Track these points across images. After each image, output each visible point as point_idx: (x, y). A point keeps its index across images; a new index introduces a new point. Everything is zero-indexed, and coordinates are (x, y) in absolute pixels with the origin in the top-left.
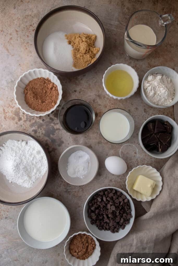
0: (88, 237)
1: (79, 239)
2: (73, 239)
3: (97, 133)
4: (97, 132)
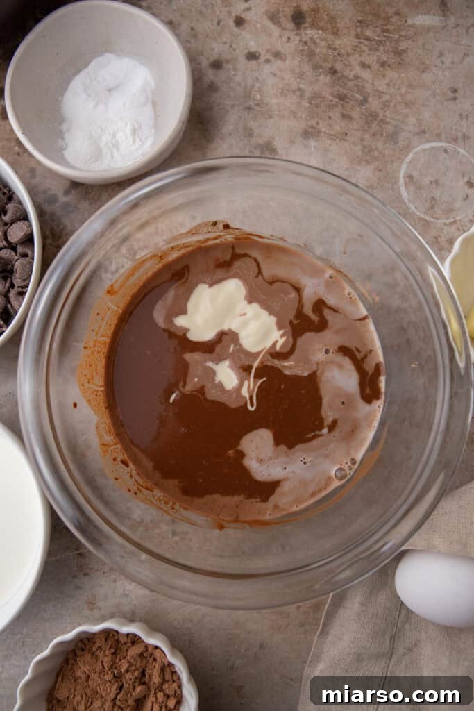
0: (151, 655)
1: (105, 655)
2: (79, 653)
3: (298, 93)
4: (299, 89)
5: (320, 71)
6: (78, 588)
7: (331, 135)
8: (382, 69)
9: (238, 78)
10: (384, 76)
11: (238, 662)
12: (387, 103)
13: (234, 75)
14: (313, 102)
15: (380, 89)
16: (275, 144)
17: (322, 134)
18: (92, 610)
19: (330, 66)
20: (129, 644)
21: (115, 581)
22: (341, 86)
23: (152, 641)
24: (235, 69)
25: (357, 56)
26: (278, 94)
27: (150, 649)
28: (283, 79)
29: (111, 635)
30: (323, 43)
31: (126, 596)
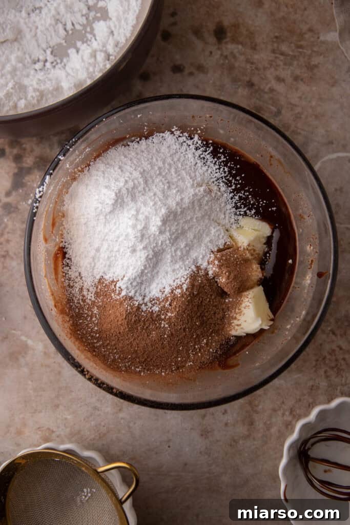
5: (239, 83)
8: (295, 83)
9: (163, 90)
10: (297, 89)
12: (299, 115)
13: (160, 86)
15: (293, 101)
19: (247, 79)
22: (257, 99)
24: (161, 81)
25: (272, 70)
28: (205, 91)
30: (242, 58)
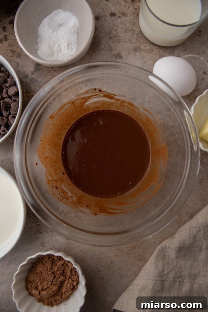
0: (67, 265)
1: (48, 264)
2: (38, 263)
3: (132, 32)
4: (133, 30)
6: (37, 238)
7: (146, 50)
9: (106, 25)
11: (102, 269)
13: (105, 23)
14: (138, 36)
16: (122, 54)
17: (142, 50)
18: (43, 247)
20: (58, 260)
21: (52, 236)
23: (67, 259)
24: (105, 20)
26: (124, 32)
27: (66, 262)
28: (126, 25)
29: (51, 257)
31: (57, 242)
